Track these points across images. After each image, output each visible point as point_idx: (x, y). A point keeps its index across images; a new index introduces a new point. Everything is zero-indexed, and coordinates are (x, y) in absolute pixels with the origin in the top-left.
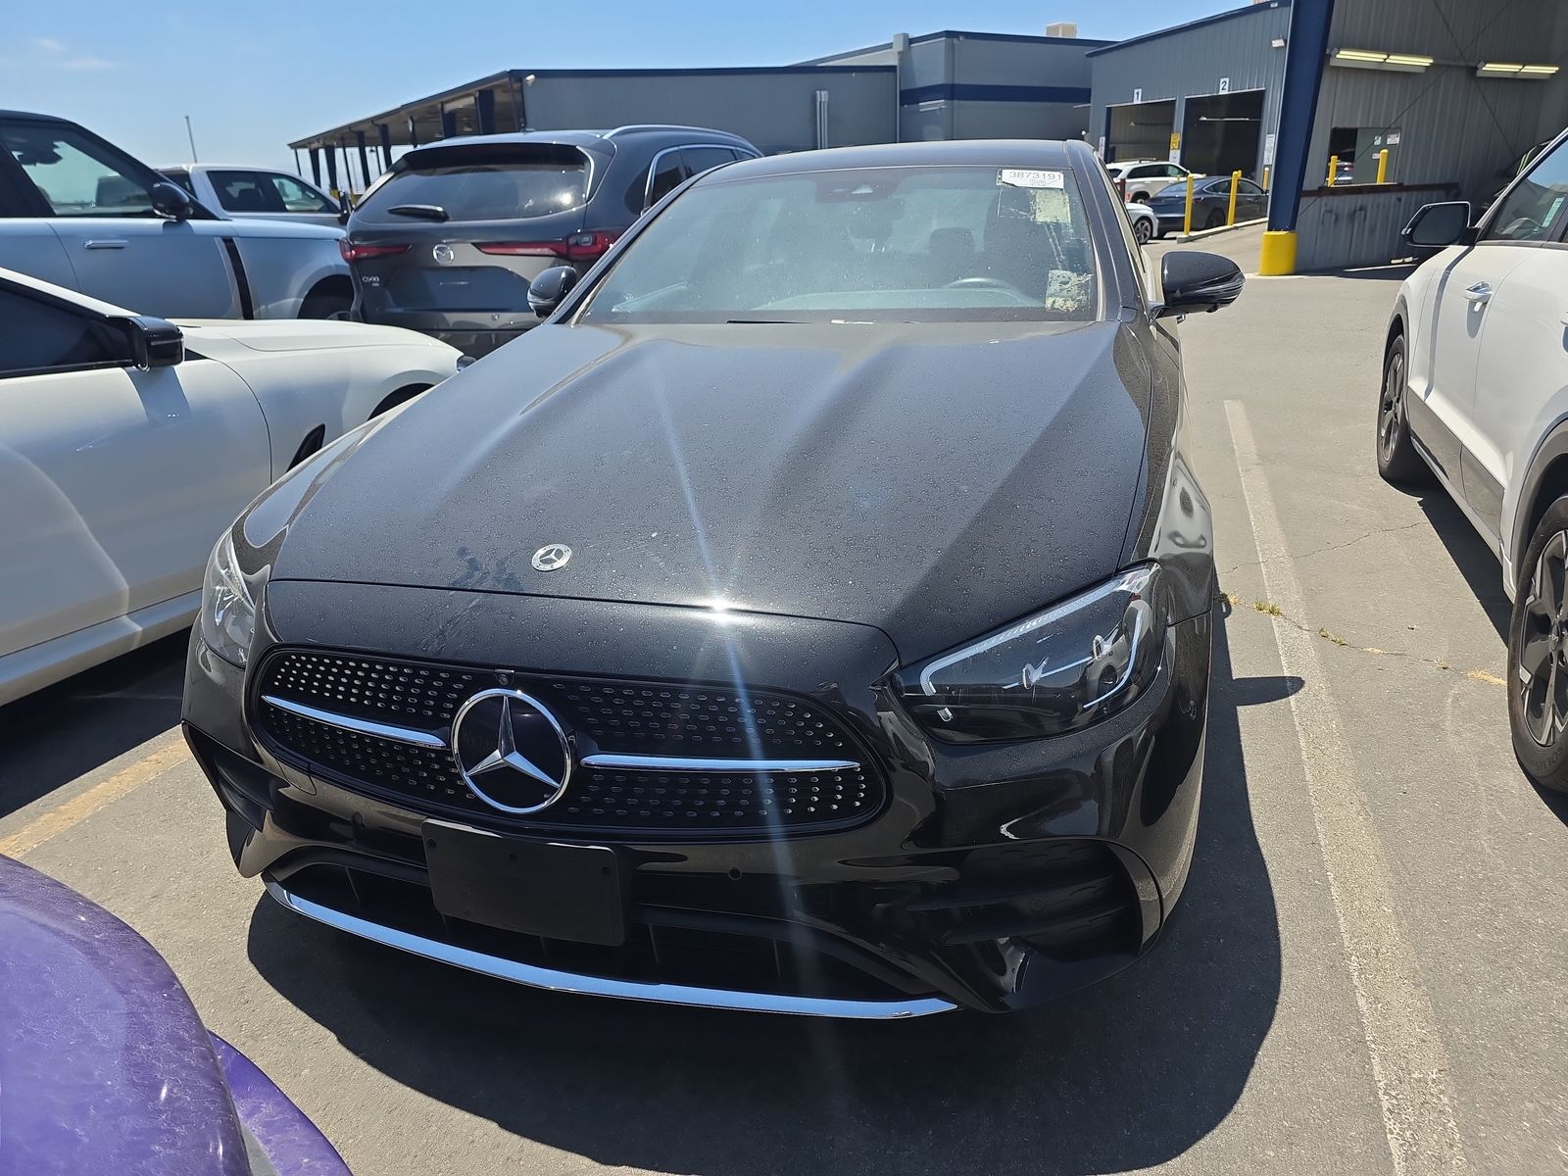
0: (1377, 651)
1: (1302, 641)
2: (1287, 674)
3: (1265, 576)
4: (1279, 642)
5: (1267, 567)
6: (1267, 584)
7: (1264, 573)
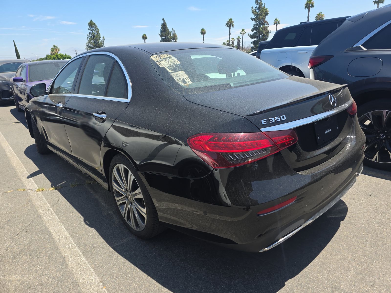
0: (9, 191)
1: (29, 186)
2: (31, 178)
3: (47, 202)
4: (35, 184)
5: (48, 207)
6: (45, 199)
7: (48, 203)
